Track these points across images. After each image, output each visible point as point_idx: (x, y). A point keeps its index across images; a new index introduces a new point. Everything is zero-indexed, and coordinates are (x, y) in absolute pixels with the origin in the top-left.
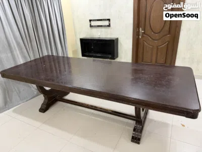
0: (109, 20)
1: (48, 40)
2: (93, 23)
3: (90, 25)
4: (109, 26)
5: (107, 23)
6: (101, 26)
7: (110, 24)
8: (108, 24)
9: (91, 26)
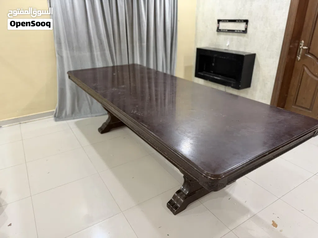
0: (246, 21)
1: (145, 44)
2: (223, 26)
3: (218, 28)
4: (245, 32)
5: (242, 27)
6: (233, 31)
7: (246, 29)
8: (244, 29)
9: (219, 30)
